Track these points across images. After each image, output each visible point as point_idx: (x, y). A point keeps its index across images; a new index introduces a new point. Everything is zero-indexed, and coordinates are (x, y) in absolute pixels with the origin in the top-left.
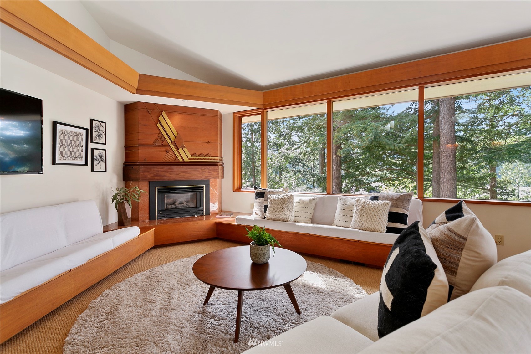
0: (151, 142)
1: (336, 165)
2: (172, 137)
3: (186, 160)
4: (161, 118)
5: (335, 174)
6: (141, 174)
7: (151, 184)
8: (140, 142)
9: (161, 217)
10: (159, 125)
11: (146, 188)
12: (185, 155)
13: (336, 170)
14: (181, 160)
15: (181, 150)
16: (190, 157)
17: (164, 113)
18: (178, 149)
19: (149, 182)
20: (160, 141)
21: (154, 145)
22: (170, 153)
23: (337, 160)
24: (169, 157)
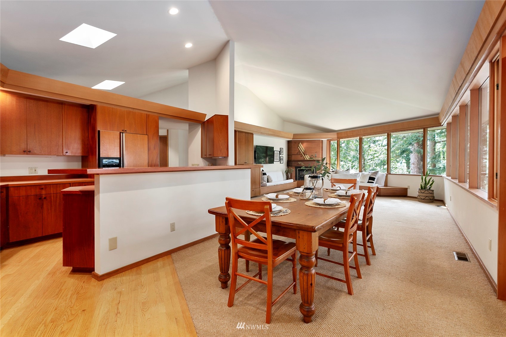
0: (296, 154)
1: (417, 159)
2: (303, 151)
3: (308, 159)
4: (299, 145)
5: (417, 165)
6: (293, 164)
7: (296, 168)
8: (293, 153)
9: (299, 179)
10: (298, 147)
11: (295, 169)
12: (307, 157)
13: (417, 163)
14: (306, 159)
15: (306, 156)
16: (309, 158)
17: (300, 143)
18: (305, 155)
19: (296, 167)
20: (299, 153)
21: (297, 154)
22: (302, 157)
23: (418, 156)
24: (302, 159)
